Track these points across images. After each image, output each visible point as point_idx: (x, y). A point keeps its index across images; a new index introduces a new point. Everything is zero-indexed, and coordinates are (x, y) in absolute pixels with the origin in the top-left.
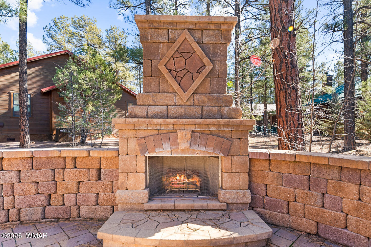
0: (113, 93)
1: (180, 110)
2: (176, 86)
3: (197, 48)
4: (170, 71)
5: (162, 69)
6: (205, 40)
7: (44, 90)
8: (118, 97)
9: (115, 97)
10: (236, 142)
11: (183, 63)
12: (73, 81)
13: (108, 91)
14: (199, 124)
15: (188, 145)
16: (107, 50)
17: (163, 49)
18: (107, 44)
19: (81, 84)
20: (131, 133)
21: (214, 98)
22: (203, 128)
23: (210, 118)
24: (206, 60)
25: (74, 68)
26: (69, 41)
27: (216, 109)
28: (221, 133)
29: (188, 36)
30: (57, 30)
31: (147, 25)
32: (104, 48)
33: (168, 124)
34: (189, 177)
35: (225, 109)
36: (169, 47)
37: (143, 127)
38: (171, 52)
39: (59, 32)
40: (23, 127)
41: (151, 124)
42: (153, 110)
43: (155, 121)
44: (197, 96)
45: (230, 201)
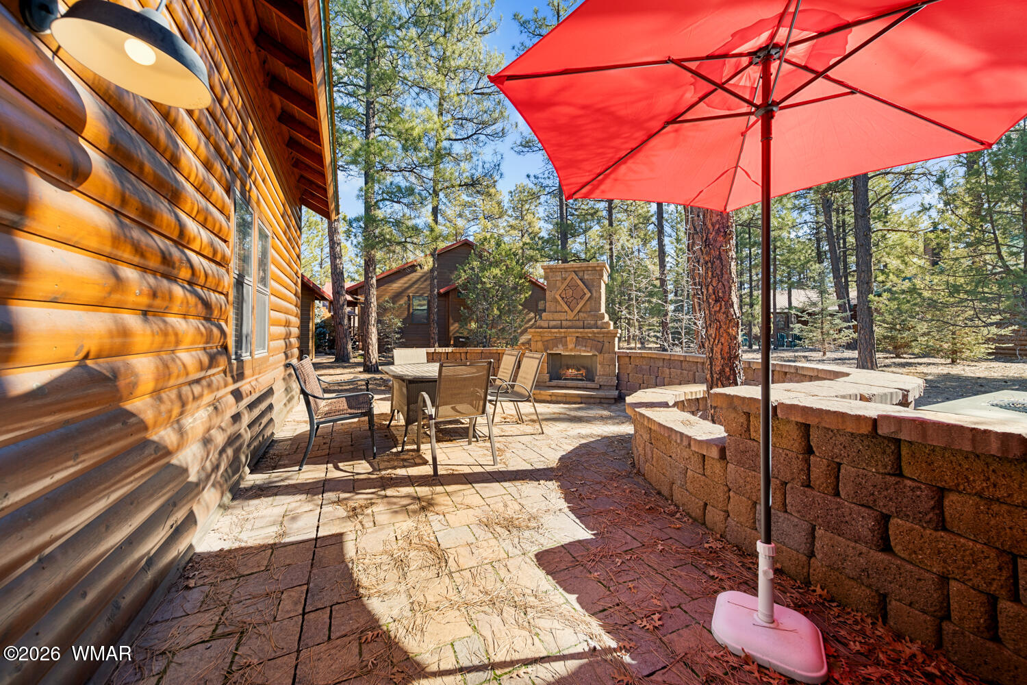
0: (520, 290)
1: (569, 323)
2: (566, 308)
3: (580, 282)
4: (563, 298)
5: (558, 297)
6: (586, 277)
7: (442, 291)
8: (527, 295)
9: (522, 296)
10: (607, 345)
11: (571, 293)
12: (475, 280)
13: (514, 288)
14: (581, 332)
15: (573, 346)
16: (510, 220)
17: (558, 284)
18: (510, 212)
19: (485, 283)
20: (539, 338)
21: (592, 315)
22: (584, 335)
23: (589, 328)
24: (586, 290)
25: (476, 264)
26: (460, 216)
27: (592, 322)
28: (596, 339)
29: (574, 275)
30: (447, 203)
31: (548, 270)
32: (506, 217)
33: (561, 332)
34: (578, 370)
35: (599, 322)
36: (562, 283)
37: (546, 335)
38: (563, 286)
39: (449, 205)
40: (433, 335)
41: (551, 332)
42: (552, 323)
43: (553, 330)
44: (581, 314)
45: (601, 384)
